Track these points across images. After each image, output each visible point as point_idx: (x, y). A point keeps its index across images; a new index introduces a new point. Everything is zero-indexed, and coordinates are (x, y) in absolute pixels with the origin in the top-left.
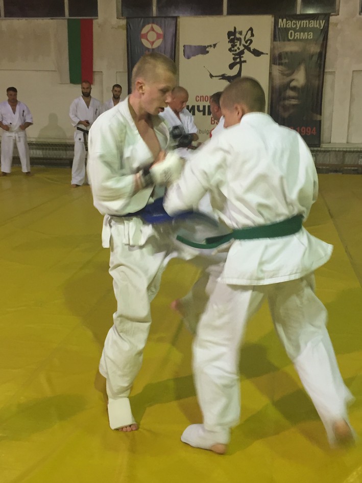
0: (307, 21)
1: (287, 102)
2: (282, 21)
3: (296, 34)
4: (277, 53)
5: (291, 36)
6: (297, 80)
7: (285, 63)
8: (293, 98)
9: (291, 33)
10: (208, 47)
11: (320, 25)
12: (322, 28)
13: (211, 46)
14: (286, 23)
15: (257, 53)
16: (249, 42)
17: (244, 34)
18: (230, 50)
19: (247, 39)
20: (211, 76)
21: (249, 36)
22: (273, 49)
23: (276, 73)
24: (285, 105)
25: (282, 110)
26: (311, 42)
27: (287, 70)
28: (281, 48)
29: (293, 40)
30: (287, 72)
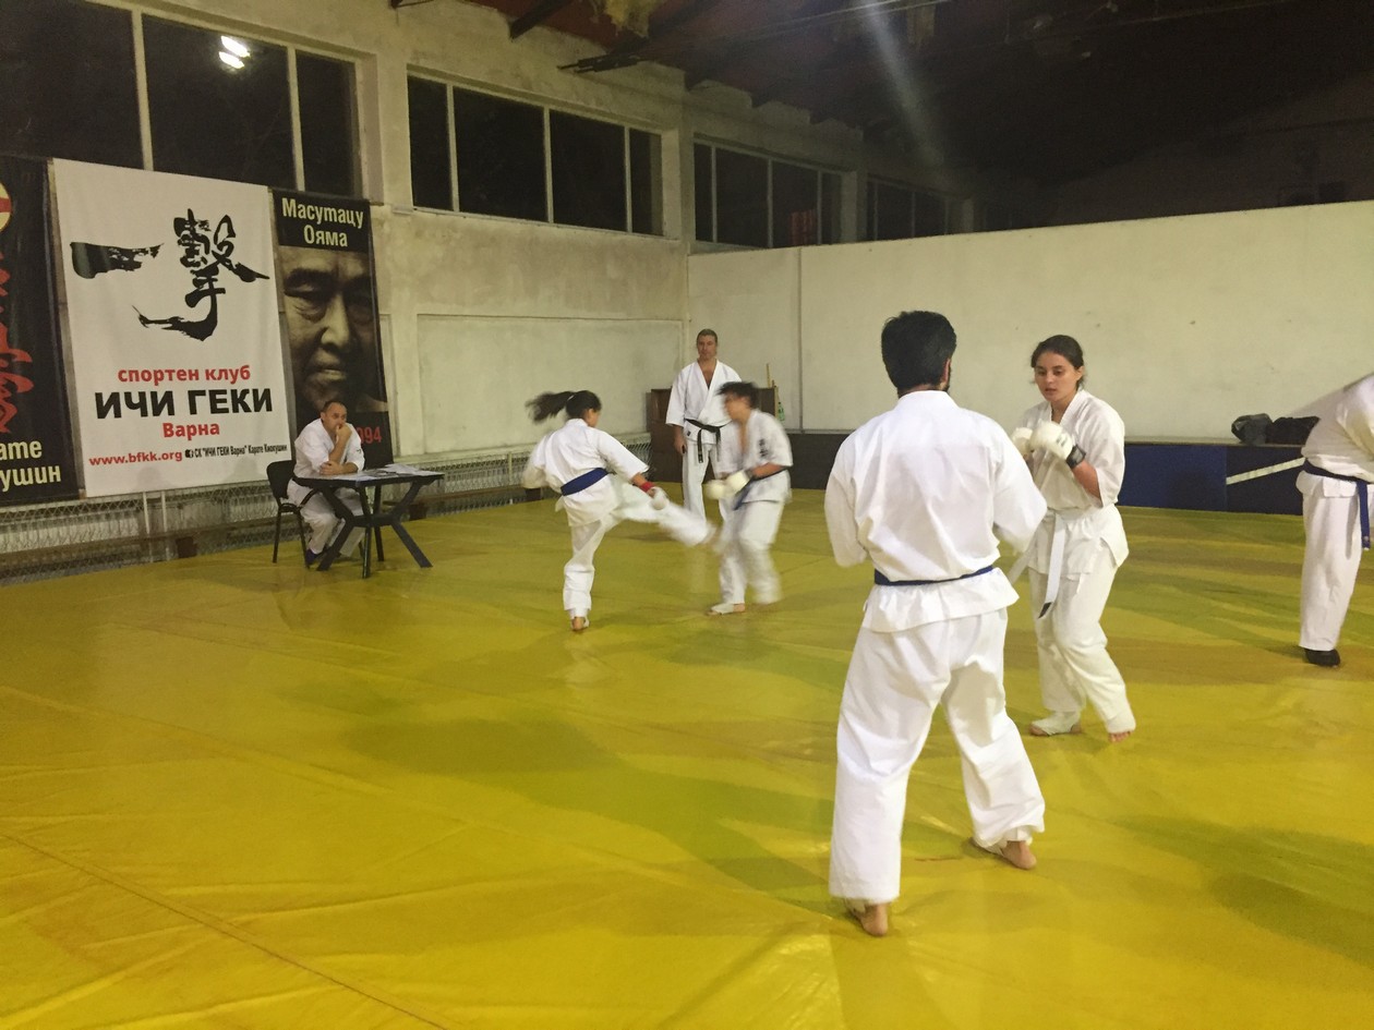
0: (333, 210)
2: (289, 202)
3: (318, 233)
4: (288, 269)
5: (310, 239)
6: (333, 331)
7: (310, 293)
8: (331, 367)
9: (309, 230)
10: (137, 253)
11: (356, 220)
12: (360, 227)
13: (144, 251)
14: (298, 210)
15: (246, 275)
16: (225, 248)
17: (213, 227)
18: (184, 261)
19: (220, 240)
20: (144, 321)
21: (223, 235)
22: (279, 262)
23: (292, 313)
24: (319, 384)
25: (314, 394)
26: (346, 253)
27: (313, 308)
28: (293, 260)
29: (314, 246)
30: (313, 313)
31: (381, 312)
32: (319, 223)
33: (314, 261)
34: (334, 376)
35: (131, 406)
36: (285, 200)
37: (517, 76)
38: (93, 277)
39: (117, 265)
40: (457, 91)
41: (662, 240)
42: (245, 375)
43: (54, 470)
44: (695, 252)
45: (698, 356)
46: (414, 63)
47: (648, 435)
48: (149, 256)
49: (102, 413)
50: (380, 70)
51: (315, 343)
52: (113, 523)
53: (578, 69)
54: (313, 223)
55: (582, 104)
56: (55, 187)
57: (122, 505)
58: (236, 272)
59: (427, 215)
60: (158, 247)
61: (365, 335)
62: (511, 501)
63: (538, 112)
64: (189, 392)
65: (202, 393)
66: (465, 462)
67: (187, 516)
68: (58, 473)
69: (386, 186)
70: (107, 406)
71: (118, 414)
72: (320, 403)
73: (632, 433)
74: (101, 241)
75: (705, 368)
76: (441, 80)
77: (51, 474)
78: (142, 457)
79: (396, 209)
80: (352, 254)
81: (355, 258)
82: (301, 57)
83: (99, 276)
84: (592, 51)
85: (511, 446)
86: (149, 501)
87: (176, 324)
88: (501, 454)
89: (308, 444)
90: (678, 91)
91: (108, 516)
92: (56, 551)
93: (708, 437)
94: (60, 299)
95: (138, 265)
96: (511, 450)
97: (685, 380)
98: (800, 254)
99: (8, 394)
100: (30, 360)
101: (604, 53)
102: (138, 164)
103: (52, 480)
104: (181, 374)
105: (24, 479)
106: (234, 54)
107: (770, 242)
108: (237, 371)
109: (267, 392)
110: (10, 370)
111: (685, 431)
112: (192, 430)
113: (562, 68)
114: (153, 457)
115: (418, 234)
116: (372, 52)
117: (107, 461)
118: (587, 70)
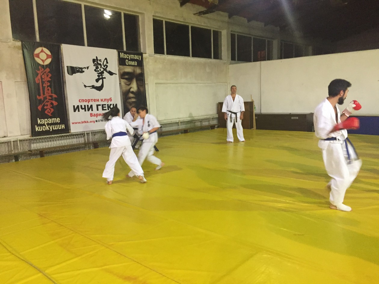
0: (133, 55)
1: (130, 100)
3: (129, 62)
4: (122, 72)
5: (127, 63)
6: (133, 88)
7: (127, 78)
8: (133, 98)
9: (127, 61)
10: (83, 68)
11: (139, 58)
12: (140, 60)
13: (85, 68)
14: (124, 56)
15: (111, 73)
16: (106, 66)
17: (102, 61)
18: (95, 70)
19: (104, 64)
20: (85, 86)
21: (105, 63)
22: (119, 70)
23: (123, 84)
24: (130, 102)
25: (128, 105)
26: (137, 67)
27: (128, 82)
28: (123, 69)
29: (128, 65)
30: (128, 83)
31: (146, 83)
32: (130, 59)
33: (128, 69)
34: (133, 100)
35: (82, 109)
36: (121, 53)
37: (182, 17)
38: (72, 75)
39: (78, 72)
40: (166, 22)
41: (222, 61)
42: (111, 100)
43: (63, 126)
44: (231, 64)
45: (231, 93)
46: (154, 15)
47: (217, 115)
48: (86, 69)
49: (75, 111)
50: (146, 18)
51: (129, 91)
52: (78, 139)
53: (199, 14)
54: (128, 59)
55: (199, 24)
56: (62, 52)
57: (80, 134)
58: (108, 73)
59: (158, 56)
60: (89, 67)
61: (142, 89)
62: (180, 133)
63: (188, 27)
64: (97, 105)
65: (100, 105)
66: (168, 123)
67: (96, 137)
68: (64, 126)
69: (147, 48)
70: (76, 109)
71: (79, 111)
72: (130, 107)
73: (213, 115)
74: (74, 66)
75: (233, 96)
76: (161, 19)
77: (62, 127)
78: (85, 122)
79: (150, 54)
80: (138, 67)
81: (139, 68)
82: (125, 14)
83: (74, 74)
84: (203, 9)
85: (180, 118)
86: (87, 133)
87: (93, 87)
88: (177, 121)
89: (127, 118)
90: (226, 19)
91: (76, 138)
92: (64, 146)
93: (234, 116)
94: (64, 81)
95: (84, 72)
96: (180, 119)
97: (227, 100)
98: (261, 64)
99: (51, 106)
100: (57, 97)
101: (206, 9)
102: (83, 45)
103: (62, 128)
104: (94, 100)
105: (56, 128)
106: (107, 14)
107: (252, 60)
108: (109, 99)
109: (116, 105)
110: (52, 100)
111: (227, 114)
112: (97, 115)
113: (195, 14)
114: (88, 122)
115: (156, 62)
116: (143, 12)
117: (76, 123)
118: (201, 15)
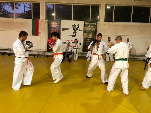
0: (92, 23)
1: (88, 42)
7: (87, 32)
11: (95, 24)
14: (87, 23)
17: (77, 26)
18: (73, 29)
20: (68, 35)
21: (78, 26)
23: (85, 35)
26: (93, 28)
29: (89, 27)
30: (88, 35)
40: (115, 6)
46: (107, 4)
54: (89, 25)
56: (61, 23)
58: (79, 30)
60: (70, 28)
61: (94, 37)
63: (131, 7)
69: (100, 20)
70: (64, 43)
74: (65, 27)
79: (102, 22)
83: (64, 31)
87: (71, 36)
94: (60, 33)
95: (68, 30)
102: (71, 20)
104: (71, 41)
109: (80, 43)
115: (105, 25)
116: (100, 4)
